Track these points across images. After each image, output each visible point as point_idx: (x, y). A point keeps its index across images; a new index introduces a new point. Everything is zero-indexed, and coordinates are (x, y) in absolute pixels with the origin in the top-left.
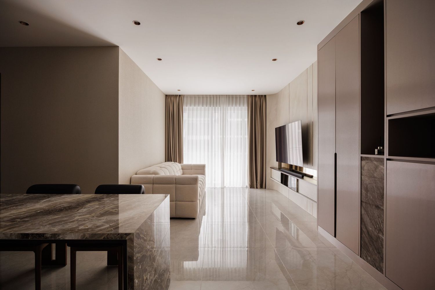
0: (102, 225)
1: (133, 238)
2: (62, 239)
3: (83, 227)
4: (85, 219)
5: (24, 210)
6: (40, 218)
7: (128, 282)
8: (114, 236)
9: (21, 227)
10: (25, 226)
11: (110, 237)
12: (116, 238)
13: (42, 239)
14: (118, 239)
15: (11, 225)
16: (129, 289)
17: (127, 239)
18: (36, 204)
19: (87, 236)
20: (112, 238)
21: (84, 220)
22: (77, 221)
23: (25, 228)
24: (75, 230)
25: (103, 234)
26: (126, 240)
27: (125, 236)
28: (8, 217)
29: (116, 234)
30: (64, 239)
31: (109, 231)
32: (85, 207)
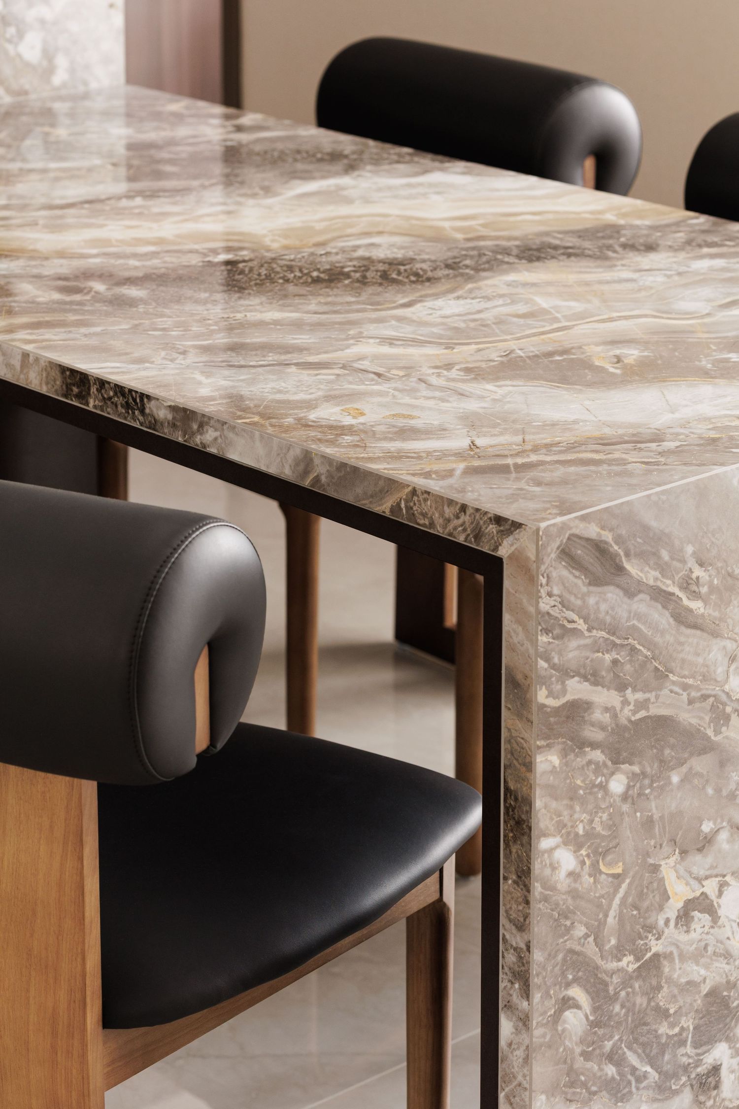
0: (440, 431)
1: (533, 557)
2: (213, 450)
3: (337, 409)
4: (389, 370)
5: (168, 229)
6: (197, 301)
7: (505, 836)
8: (442, 515)
9: (83, 330)
10: (98, 329)
11: (424, 515)
12: (450, 527)
13: (137, 425)
14: (461, 539)
15: (50, 307)
16: (505, 878)
17: (503, 552)
18: (251, 202)
19: (320, 469)
20: (432, 524)
21: (380, 370)
22: (344, 367)
23: (94, 341)
24: (287, 416)
25: (392, 484)
26: (499, 561)
27: (492, 528)
28: (72, 256)
29: (451, 502)
30: (221, 454)
31: (427, 475)
32: (471, 291)
